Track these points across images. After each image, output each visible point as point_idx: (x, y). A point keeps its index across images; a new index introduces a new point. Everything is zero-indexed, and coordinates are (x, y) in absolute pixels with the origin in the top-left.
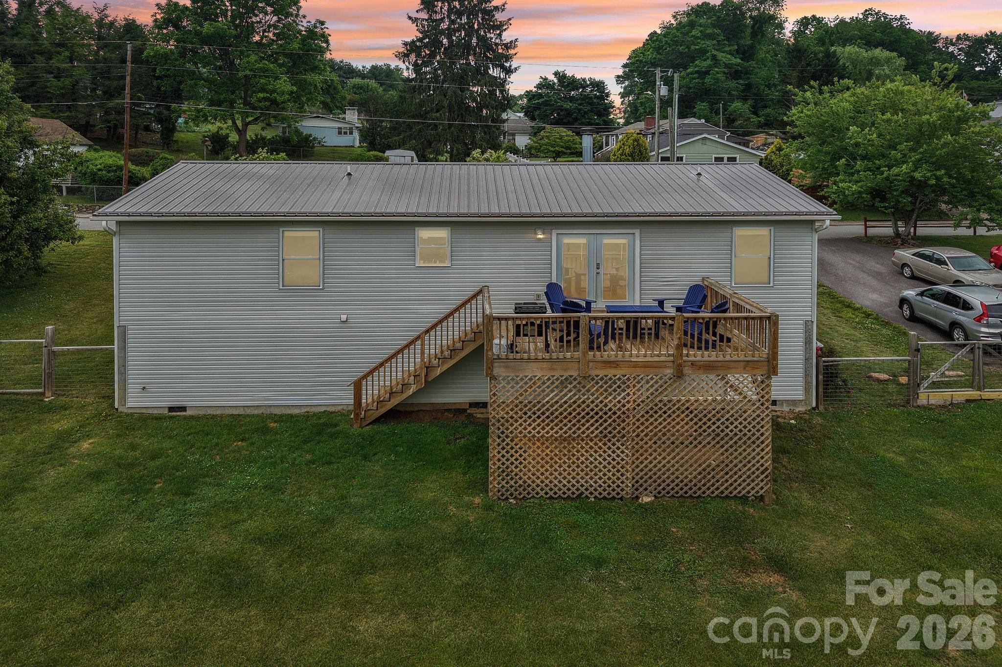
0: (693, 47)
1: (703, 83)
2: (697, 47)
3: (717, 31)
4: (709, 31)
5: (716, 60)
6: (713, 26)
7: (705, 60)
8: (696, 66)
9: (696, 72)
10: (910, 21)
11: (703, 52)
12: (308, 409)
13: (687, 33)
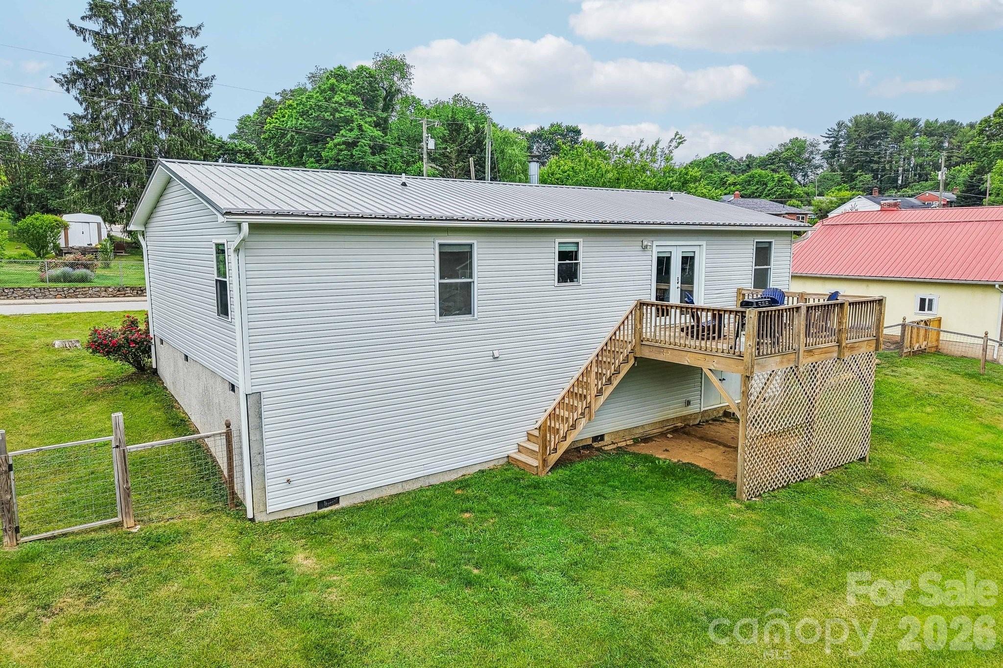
0: (337, 115)
1: (352, 156)
2: (342, 115)
3: (359, 99)
4: (351, 98)
5: (363, 131)
6: (353, 92)
7: (351, 130)
8: (343, 136)
9: (344, 143)
10: (489, 110)
11: (348, 121)
12: (464, 472)
13: (330, 99)
